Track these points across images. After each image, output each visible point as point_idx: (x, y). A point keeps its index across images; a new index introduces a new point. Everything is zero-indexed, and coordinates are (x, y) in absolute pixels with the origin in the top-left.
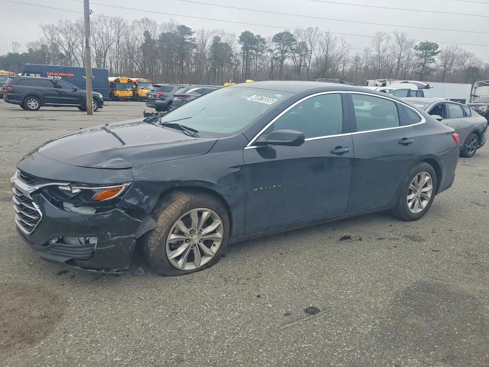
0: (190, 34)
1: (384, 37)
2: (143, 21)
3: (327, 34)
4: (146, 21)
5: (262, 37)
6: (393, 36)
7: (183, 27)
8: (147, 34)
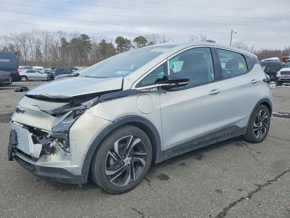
0: (89, 38)
1: (195, 38)
2: (58, 33)
3: (164, 37)
4: (60, 32)
5: (128, 39)
6: (200, 37)
7: (84, 35)
8: (63, 40)
